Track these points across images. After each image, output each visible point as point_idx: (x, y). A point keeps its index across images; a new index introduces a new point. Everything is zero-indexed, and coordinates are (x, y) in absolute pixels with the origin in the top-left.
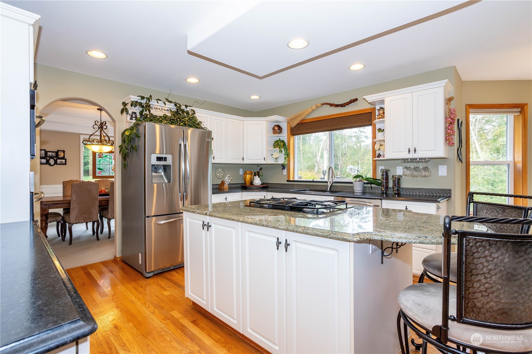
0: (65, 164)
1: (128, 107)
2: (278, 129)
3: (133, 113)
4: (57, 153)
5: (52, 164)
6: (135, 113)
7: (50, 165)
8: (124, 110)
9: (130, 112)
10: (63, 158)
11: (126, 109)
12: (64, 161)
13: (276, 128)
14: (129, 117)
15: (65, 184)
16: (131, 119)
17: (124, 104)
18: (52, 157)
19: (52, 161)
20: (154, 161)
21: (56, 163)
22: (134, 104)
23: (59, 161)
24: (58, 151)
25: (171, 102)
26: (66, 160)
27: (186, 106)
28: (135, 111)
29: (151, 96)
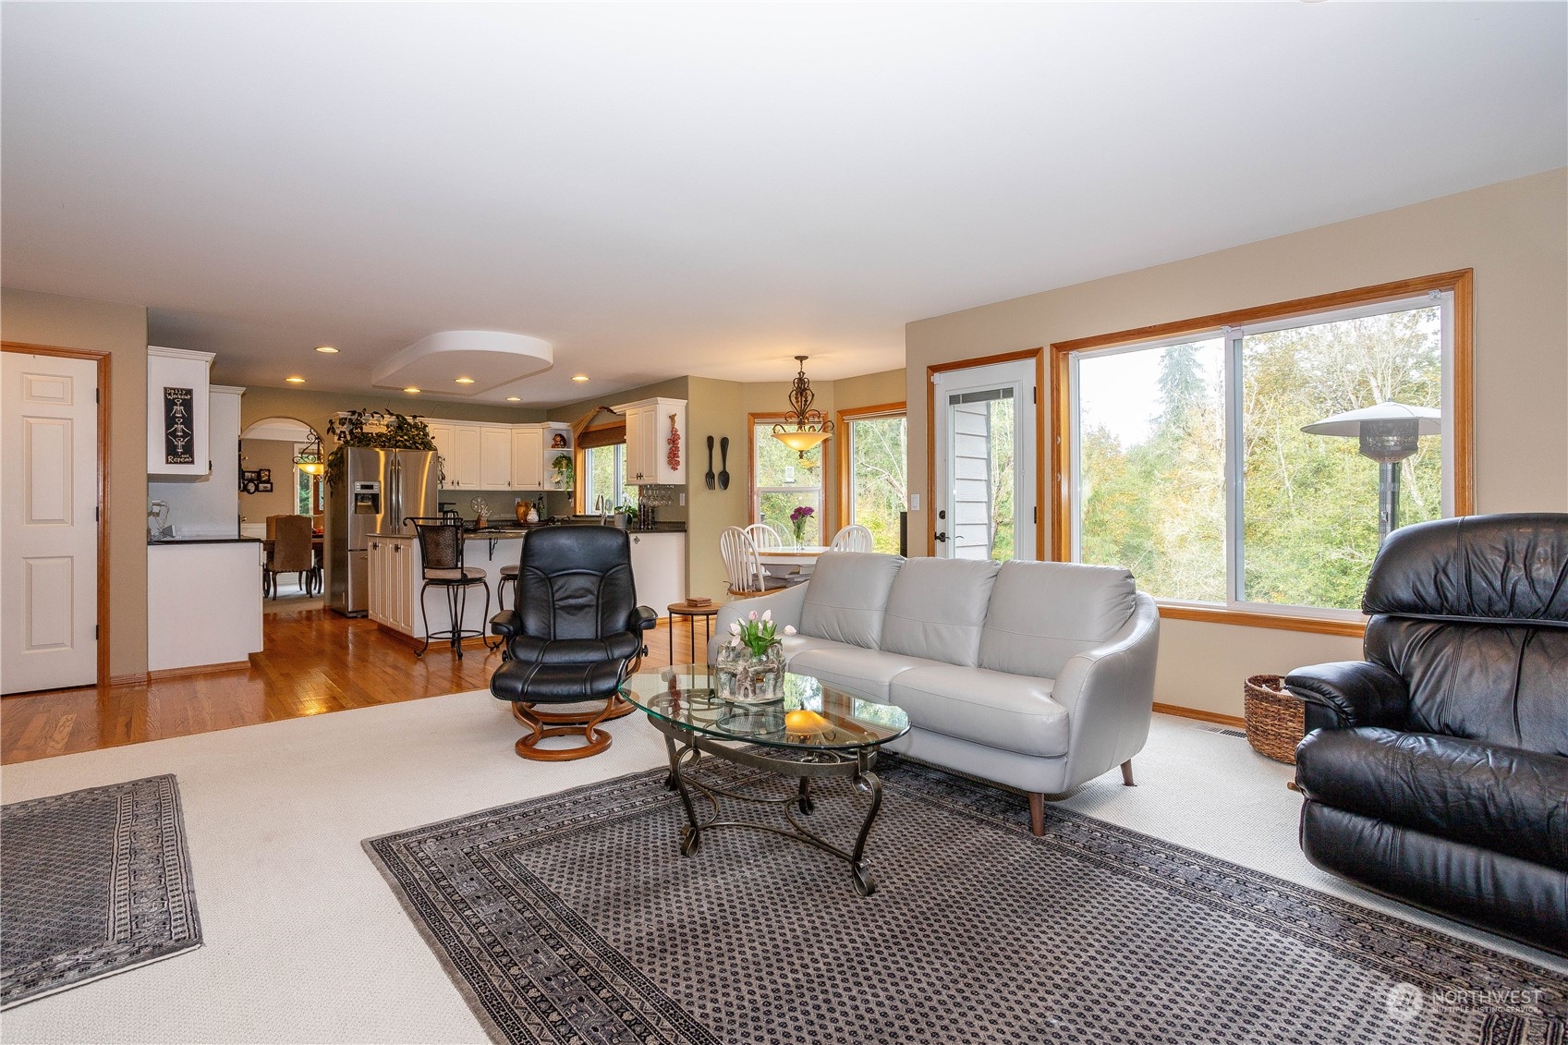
0: (271, 491)
1: (337, 425)
2: (561, 440)
3: (341, 432)
4: (259, 473)
5: (252, 491)
6: (344, 432)
7: (249, 492)
8: (331, 430)
9: (338, 431)
10: (268, 481)
11: (333, 428)
12: (269, 485)
13: (559, 439)
14: (336, 438)
15: (269, 521)
16: (339, 439)
17: (331, 422)
18: (251, 480)
19: (251, 487)
20: (358, 490)
21: (257, 489)
22: (342, 421)
23: (261, 486)
24: (261, 470)
25: (392, 414)
26: (272, 484)
27: (415, 417)
28: (344, 430)
29: (365, 409)
